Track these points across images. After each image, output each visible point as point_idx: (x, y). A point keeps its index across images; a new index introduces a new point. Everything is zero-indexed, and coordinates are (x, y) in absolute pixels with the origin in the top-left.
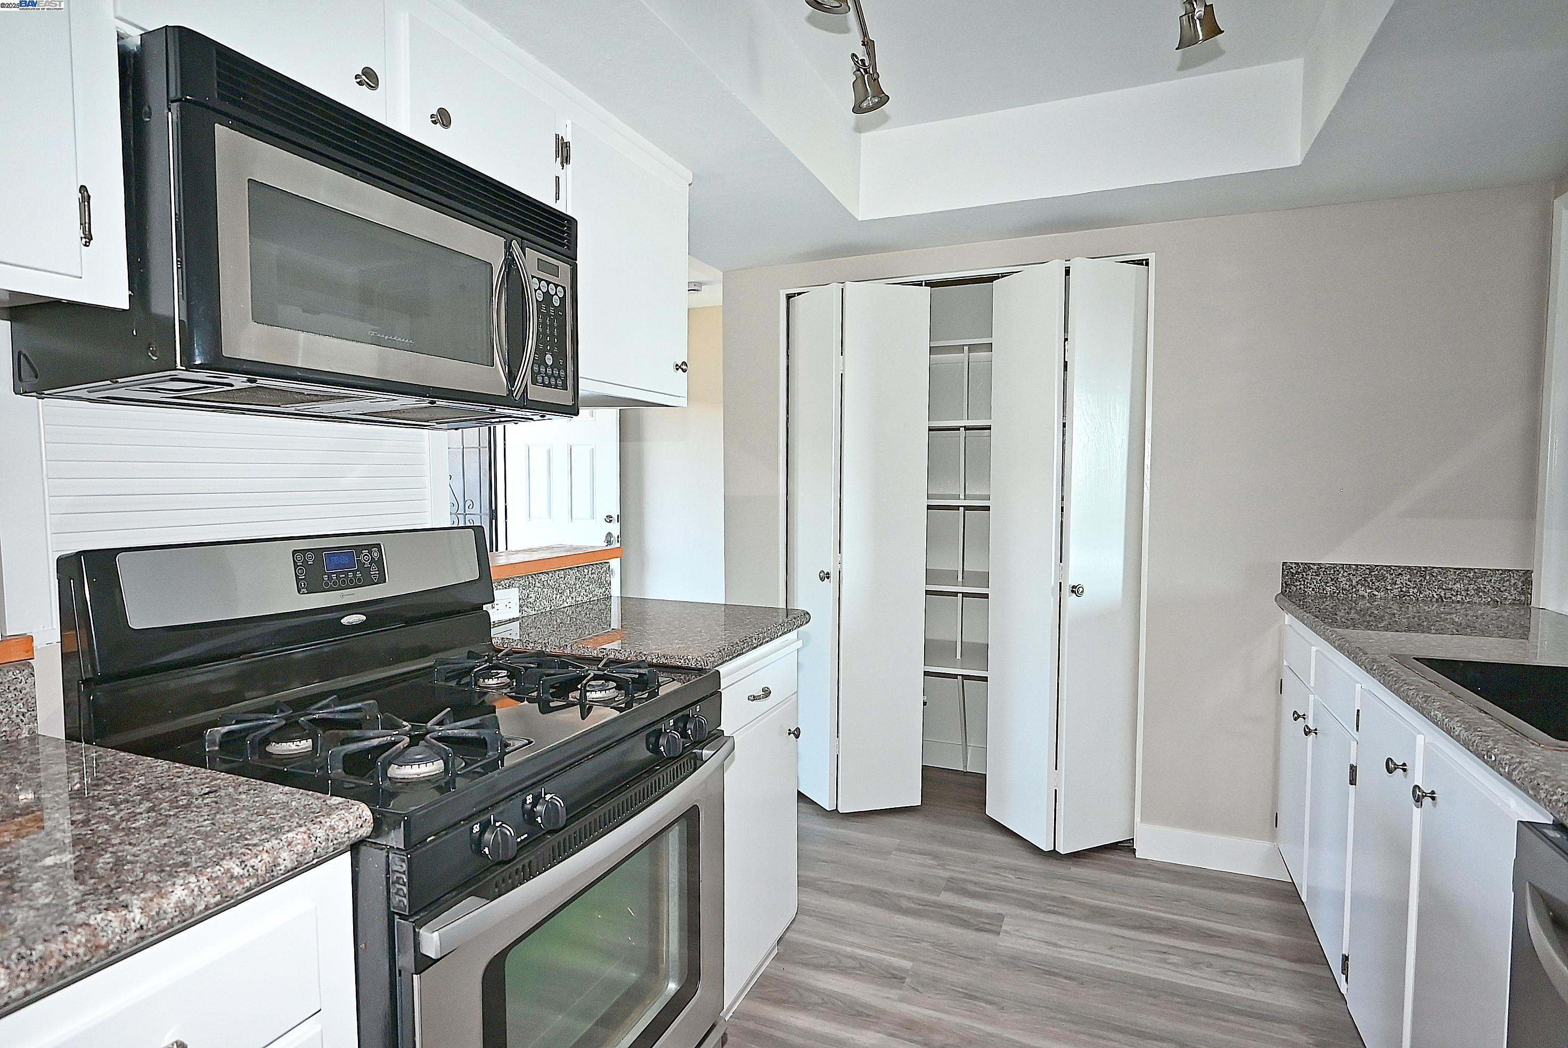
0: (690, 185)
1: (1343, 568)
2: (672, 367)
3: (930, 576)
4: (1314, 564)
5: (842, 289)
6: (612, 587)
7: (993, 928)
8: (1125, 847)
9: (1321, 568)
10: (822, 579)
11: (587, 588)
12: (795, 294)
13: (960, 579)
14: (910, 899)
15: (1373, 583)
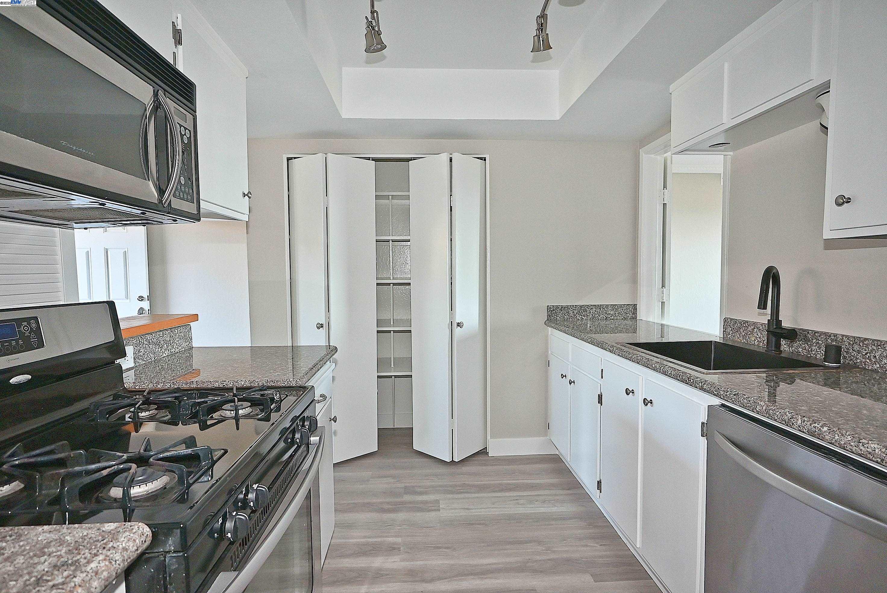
0: (247, 78)
1: (571, 307)
2: (241, 195)
3: (379, 323)
4: (560, 306)
5: (326, 158)
6: (193, 341)
7: (435, 508)
8: (484, 452)
9: (563, 307)
10: (318, 328)
11: (178, 343)
12: (292, 158)
13: (392, 323)
14: (388, 503)
15: (582, 313)
